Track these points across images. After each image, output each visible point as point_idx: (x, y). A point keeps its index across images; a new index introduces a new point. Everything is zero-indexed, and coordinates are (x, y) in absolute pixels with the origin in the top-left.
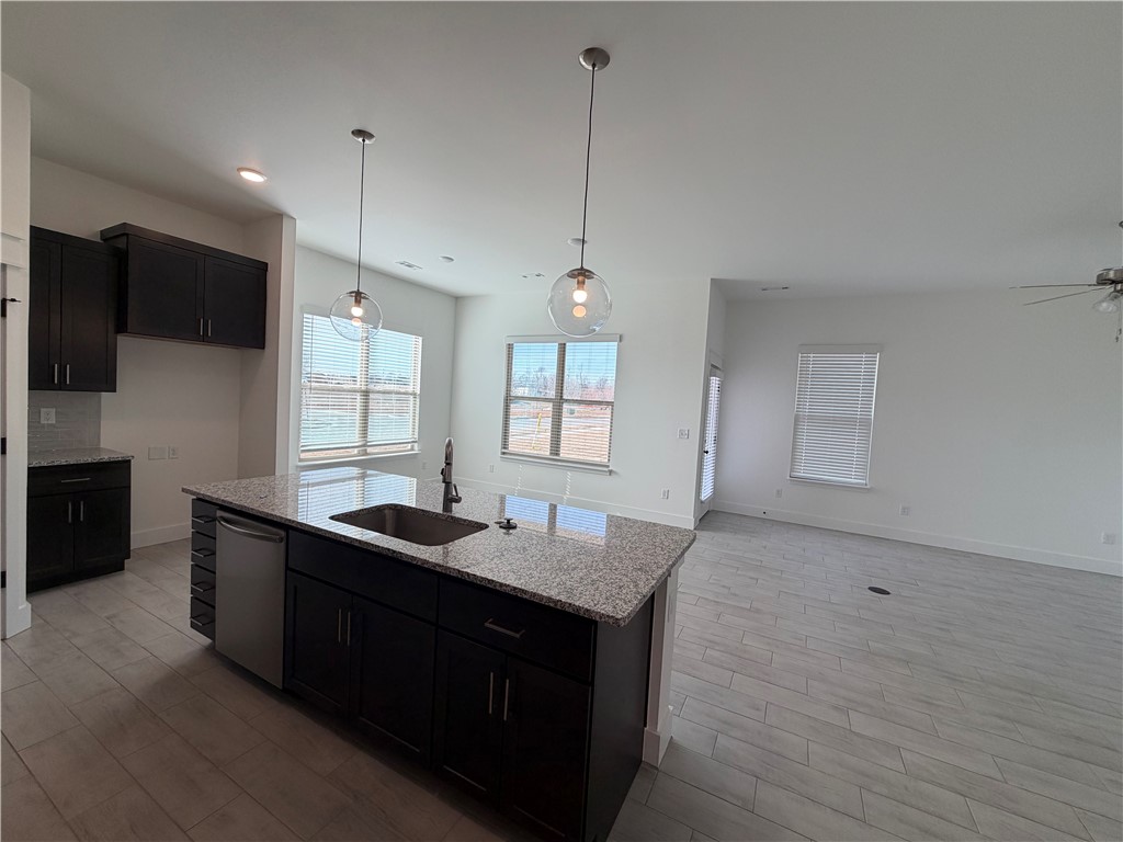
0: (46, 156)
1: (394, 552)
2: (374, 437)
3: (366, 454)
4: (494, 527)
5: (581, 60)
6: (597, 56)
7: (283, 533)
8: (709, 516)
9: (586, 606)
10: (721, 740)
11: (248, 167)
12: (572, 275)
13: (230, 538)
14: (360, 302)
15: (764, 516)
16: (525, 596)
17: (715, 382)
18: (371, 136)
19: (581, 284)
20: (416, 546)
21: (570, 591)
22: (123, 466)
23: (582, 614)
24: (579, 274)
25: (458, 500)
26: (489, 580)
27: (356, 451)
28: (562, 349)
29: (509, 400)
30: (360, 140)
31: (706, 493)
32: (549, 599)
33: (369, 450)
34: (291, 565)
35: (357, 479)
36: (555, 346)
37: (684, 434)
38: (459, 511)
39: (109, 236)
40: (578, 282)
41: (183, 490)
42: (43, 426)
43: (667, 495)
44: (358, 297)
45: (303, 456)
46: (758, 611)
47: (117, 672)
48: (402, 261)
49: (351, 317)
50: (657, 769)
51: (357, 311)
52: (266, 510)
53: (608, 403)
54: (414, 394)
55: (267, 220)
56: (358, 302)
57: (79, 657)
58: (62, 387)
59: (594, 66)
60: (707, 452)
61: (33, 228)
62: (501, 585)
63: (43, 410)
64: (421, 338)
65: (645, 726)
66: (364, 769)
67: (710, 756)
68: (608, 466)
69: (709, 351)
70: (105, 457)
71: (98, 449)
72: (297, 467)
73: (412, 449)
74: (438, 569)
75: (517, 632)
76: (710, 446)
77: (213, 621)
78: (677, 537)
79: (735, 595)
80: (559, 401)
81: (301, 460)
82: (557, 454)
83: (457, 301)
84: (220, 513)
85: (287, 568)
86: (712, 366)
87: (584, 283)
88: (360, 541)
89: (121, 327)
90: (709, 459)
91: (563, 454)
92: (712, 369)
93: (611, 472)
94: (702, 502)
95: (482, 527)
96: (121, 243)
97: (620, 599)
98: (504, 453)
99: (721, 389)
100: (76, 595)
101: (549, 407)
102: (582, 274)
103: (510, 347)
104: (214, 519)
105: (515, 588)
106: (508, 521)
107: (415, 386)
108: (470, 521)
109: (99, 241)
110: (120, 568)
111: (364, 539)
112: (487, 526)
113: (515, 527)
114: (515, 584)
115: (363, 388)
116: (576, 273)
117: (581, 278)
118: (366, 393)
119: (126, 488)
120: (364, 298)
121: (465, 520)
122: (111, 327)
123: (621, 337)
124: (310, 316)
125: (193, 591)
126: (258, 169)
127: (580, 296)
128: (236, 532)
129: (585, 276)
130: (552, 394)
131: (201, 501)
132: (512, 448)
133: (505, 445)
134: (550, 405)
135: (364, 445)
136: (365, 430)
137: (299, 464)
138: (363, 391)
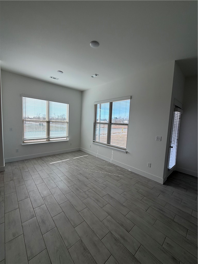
2: (51, 136)
17: (177, 114)
27: (45, 140)
28: (111, 104)
29: (95, 123)
31: (172, 164)
33: (50, 140)
36: (109, 104)
37: (159, 139)
53: (126, 124)
54: (67, 122)
60: (172, 147)
64: (69, 105)
68: (126, 150)
69: (173, 99)
73: (67, 139)
76: (174, 144)
80: (110, 124)
82: (110, 144)
83: (82, 92)
86: (176, 106)
90: (173, 150)
91: (112, 144)
92: (175, 108)
93: (127, 152)
94: (169, 170)
98: (94, 142)
99: (181, 118)
101: (106, 126)
103: (96, 106)
107: (67, 120)
115: (47, 120)
118: (48, 122)
123: (131, 97)
124: (24, 98)
132: (97, 140)
133: (94, 139)
134: (107, 125)
135: (48, 138)
136: (48, 134)
137: (23, 144)
138: (47, 122)
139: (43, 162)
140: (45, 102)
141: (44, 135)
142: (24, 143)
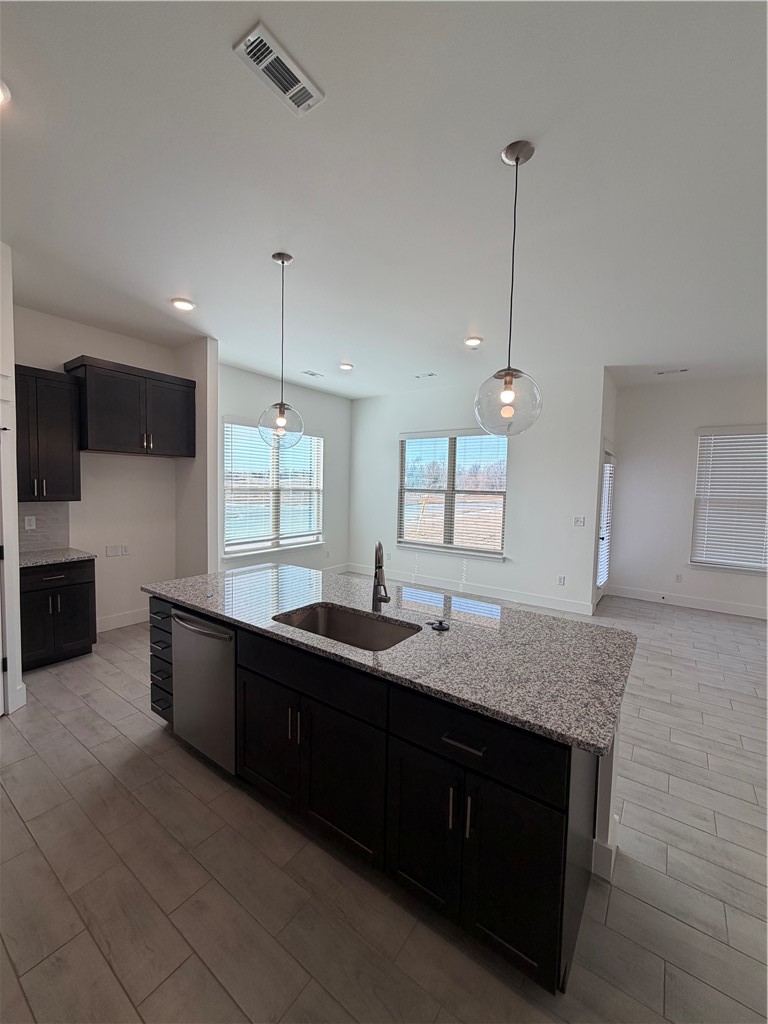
0: (25, 303)
1: (342, 658)
2: (284, 530)
3: (278, 545)
4: (427, 629)
5: (503, 155)
6: (520, 150)
7: (232, 633)
8: (605, 601)
9: (559, 730)
10: (672, 853)
11: (182, 297)
12: (498, 376)
13: (183, 634)
14: (283, 413)
15: (663, 601)
16: (485, 713)
17: (608, 468)
18: (290, 257)
19: (508, 384)
20: (361, 651)
21: (534, 709)
22: (87, 565)
23: (555, 738)
24: (506, 375)
25: (386, 600)
26: (445, 694)
27: (269, 544)
28: (453, 442)
29: (402, 492)
30: (280, 262)
31: (602, 579)
32: (515, 718)
33: (282, 542)
34: (239, 662)
35: (272, 568)
37: (580, 522)
38: (387, 610)
39: (69, 368)
40: (506, 383)
41: (142, 589)
42: (27, 531)
43: (562, 581)
44: (282, 408)
45: (227, 549)
46: (680, 706)
47: (95, 750)
48: (306, 370)
49: (277, 427)
50: (609, 883)
51: (281, 422)
52: (215, 611)
53: (500, 493)
54: (318, 491)
55: (195, 343)
56: (282, 413)
57: (65, 734)
58: (40, 498)
59: (517, 160)
60: (603, 539)
61: (18, 367)
62: (459, 699)
63: (26, 518)
65: (594, 837)
66: (316, 861)
67: (664, 869)
68: (502, 554)
69: (604, 439)
70: (74, 557)
71: (68, 549)
72: (223, 559)
73: (317, 540)
74: (388, 678)
75: (479, 750)
76: (604, 533)
77: (171, 706)
78: (618, 641)
79: (652, 687)
80: (451, 493)
81: (225, 553)
82: (451, 543)
83: (352, 404)
84: (174, 611)
85: (237, 665)
86: (607, 453)
87: (511, 383)
88: (307, 645)
89: (83, 446)
90: (604, 546)
91: (457, 542)
92: (607, 456)
93: (504, 559)
94: (598, 588)
95: (417, 629)
96: (80, 373)
97: (593, 722)
98: (400, 542)
99: (615, 476)
100: (57, 675)
102: (509, 375)
103: (403, 443)
104: (171, 616)
105: (475, 704)
106: (441, 623)
107: (318, 483)
108: (401, 622)
109: (63, 372)
110: (87, 651)
111: (310, 643)
112: (418, 629)
113: (447, 629)
114: (473, 699)
115: (275, 487)
116: (503, 373)
117: (508, 378)
118: (277, 491)
119: (90, 584)
120: (287, 409)
121: (397, 621)
122: (75, 446)
124: (230, 425)
125: (152, 678)
126: (188, 298)
127: (507, 396)
128: (189, 629)
129: (512, 375)
130: (445, 486)
131: (157, 600)
132: (407, 537)
133: (400, 535)
134: (443, 496)
135: (277, 538)
136: (277, 525)
138: (275, 490)
141: (268, 531)
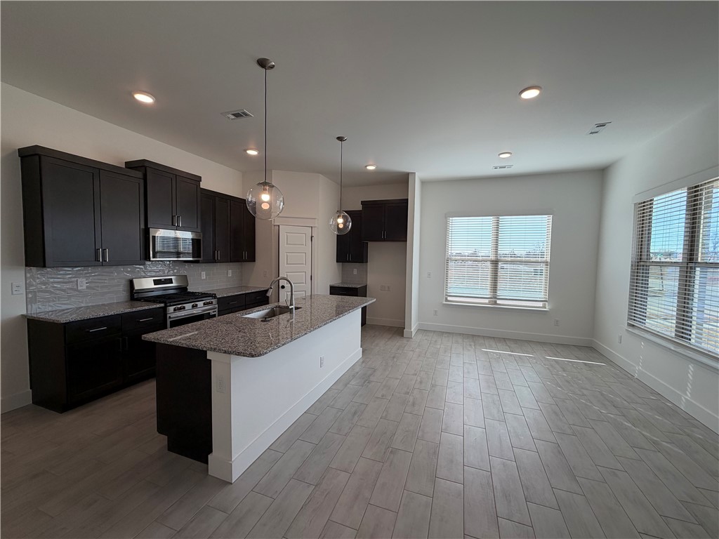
2: (500, 293)
3: (495, 303)
27: (487, 301)
33: (498, 302)
42: (354, 275)
54: (546, 263)
63: (354, 269)
64: (551, 217)
72: (444, 304)
73: (544, 307)
83: (603, 172)
98: (629, 324)
101: (675, 273)
107: (547, 256)
115: (493, 258)
118: (495, 263)
124: (453, 218)
135: (495, 297)
136: (494, 288)
137: (444, 302)
138: (492, 261)
139: (473, 344)
140: (490, 220)
141: (486, 291)
142: (447, 300)
